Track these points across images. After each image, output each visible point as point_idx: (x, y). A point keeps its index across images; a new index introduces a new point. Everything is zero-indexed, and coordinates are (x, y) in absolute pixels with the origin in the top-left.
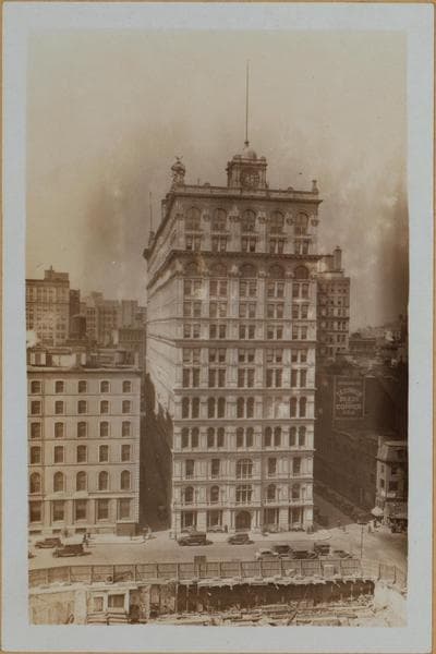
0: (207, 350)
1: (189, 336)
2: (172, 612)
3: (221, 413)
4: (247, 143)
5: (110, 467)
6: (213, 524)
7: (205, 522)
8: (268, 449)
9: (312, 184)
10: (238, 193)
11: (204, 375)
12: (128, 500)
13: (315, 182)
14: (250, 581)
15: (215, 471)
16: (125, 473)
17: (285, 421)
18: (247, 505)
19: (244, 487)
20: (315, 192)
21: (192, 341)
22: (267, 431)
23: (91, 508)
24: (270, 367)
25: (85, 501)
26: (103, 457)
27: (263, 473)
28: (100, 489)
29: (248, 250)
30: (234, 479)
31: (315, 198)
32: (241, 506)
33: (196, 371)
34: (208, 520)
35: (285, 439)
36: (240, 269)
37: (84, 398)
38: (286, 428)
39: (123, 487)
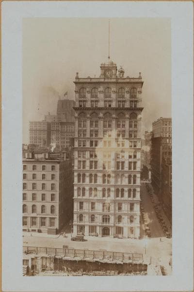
0: (89, 152)
1: (80, 146)
2: (52, 270)
3: (96, 181)
4: (109, 57)
5: (46, 203)
6: (92, 232)
7: (88, 231)
8: (117, 199)
9: (139, 74)
10: (103, 80)
11: (88, 164)
12: (54, 218)
13: (140, 73)
14: (87, 259)
15: (93, 208)
16: (52, 207)
17: (125, 186)
18: (107, 225)
19: (106, 216)
20: (140, 78)
21: (81, 148)
22: (117, 190)
23: (38, 221)
24: (118, 160)
25: (35, 218)
26: (43, 199)
27: (115, 210)
28: (42, 213)
29: (108, 106)
30: (101, 212)
31: (140, 81)
32: (105, 224)
33: (84, 162)
34: (89, 229)
35: (126, 194)
36: (104, 115)
37: (35, 173)
38: (126, 189)
39: (51, 212)
